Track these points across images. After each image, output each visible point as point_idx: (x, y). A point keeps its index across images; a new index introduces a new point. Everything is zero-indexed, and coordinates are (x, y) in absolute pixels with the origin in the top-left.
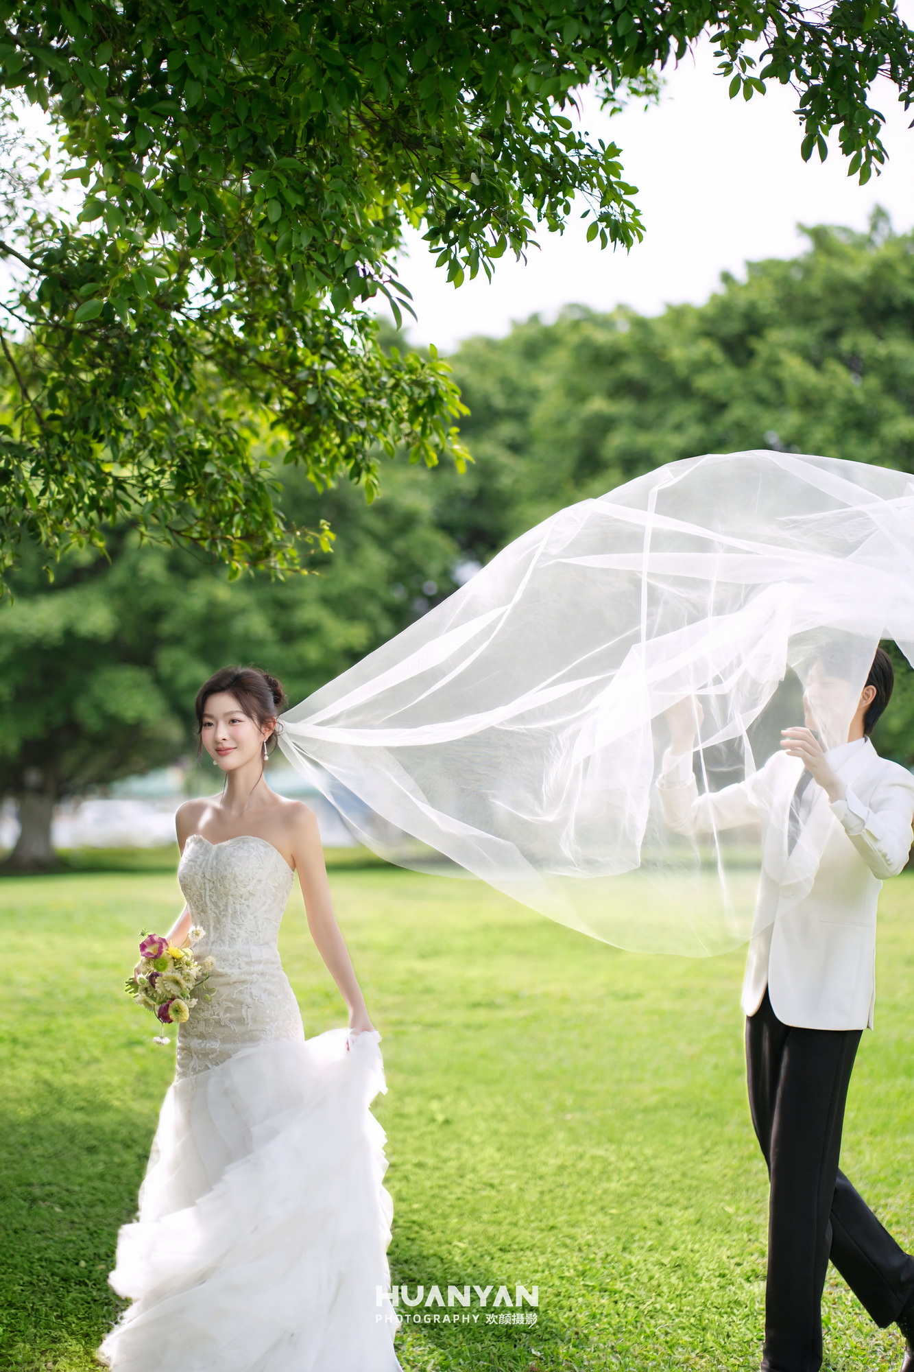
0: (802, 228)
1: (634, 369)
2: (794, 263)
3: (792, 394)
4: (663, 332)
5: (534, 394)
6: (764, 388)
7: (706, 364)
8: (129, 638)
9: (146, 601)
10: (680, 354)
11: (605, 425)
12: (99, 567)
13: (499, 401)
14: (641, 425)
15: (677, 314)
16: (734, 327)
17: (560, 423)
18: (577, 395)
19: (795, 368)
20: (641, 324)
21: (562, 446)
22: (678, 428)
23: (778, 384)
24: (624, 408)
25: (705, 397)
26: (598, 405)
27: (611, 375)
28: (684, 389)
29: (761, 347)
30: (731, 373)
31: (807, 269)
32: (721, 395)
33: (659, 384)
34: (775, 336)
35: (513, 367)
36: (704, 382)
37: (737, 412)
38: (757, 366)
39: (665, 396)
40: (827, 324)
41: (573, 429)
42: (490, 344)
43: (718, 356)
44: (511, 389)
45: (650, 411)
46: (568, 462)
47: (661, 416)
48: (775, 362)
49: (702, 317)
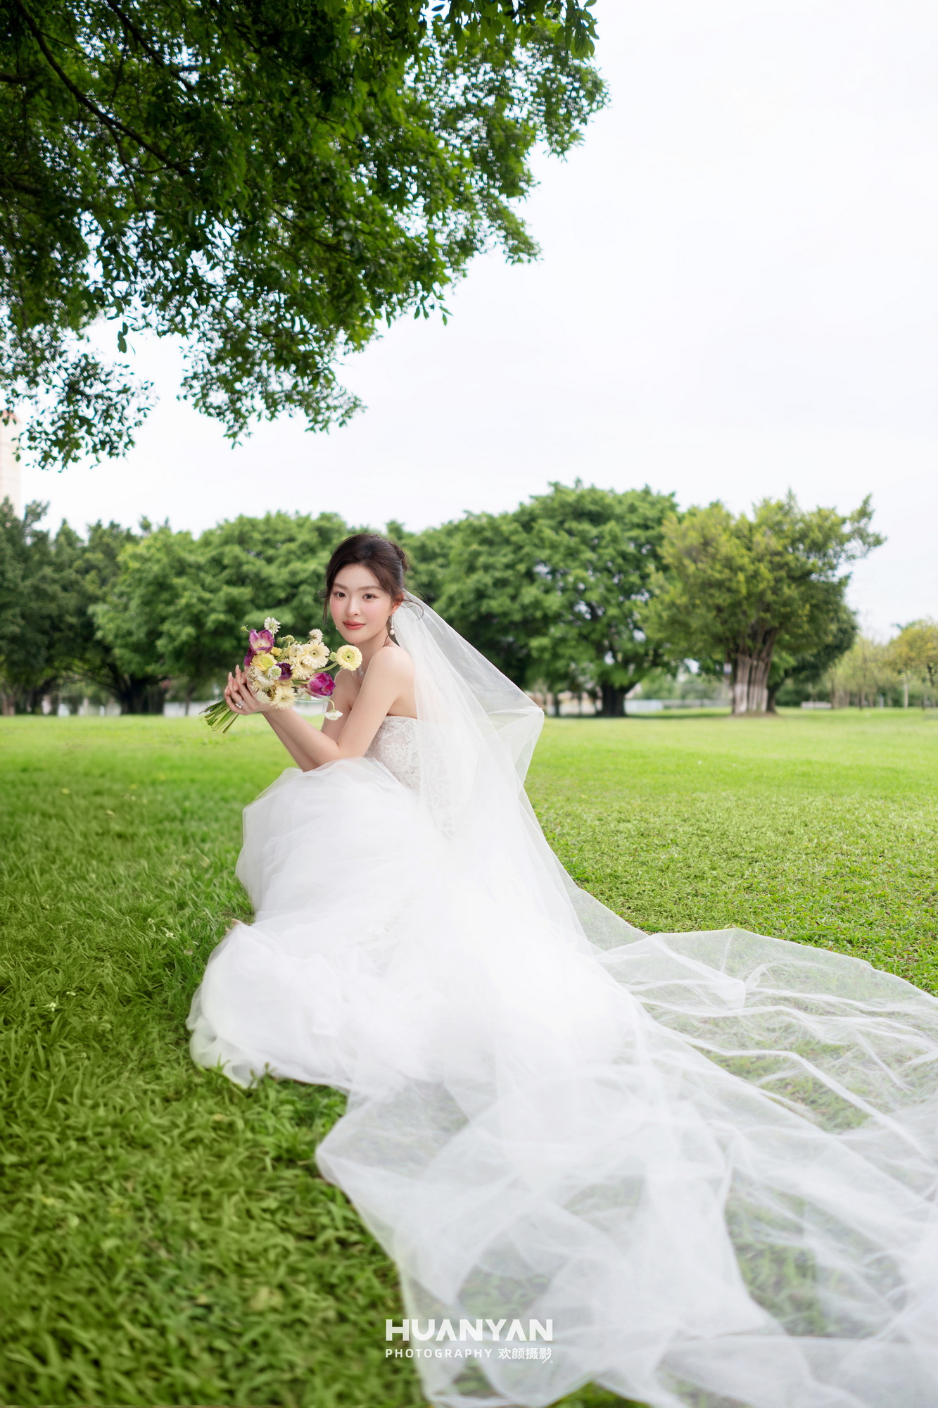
0: (550, 484)
1: (488, 534)
2: (548, 497)
3: (547, 544)
4: (499, 522)
5: (451, 548)
6: (537, 541)
7: (515, 532)
8: (299, 626)
9: (305, 613)
10: (506, 528)
11: (477, 554)
12: (287, 600)
13: (438, 550)
14: (491, 555)
15: (504, 517)
16: (526, 518)
17: (460, 555)
18: (466, 544)
19: (548, 533)
20: (490, 517)
21: (460, 563)
22: (505, 555)
23: (542, 540)
24: (484, 548)
25: (515, 544)
26: (475, 547)
27: (480, 537)
28: (507, 541)
29: (536, 526)
30: (524, 535)
31: (552, 499)
32: (521, 543)
33: (497, 539)
34: (541, 521)
35: (443, 539)
36: (514, 538)
37: (527, 549)
38: (535, 532)
39: (500, 544)
40: (559, 518)
41: (466, 556)
42: (435, 530)
43: (520, 529)
44: (442, 546)
45: (495, 549)
46: (463, 569)
47: (498, 551)
48: (540, 531)
49: (514, 515)
